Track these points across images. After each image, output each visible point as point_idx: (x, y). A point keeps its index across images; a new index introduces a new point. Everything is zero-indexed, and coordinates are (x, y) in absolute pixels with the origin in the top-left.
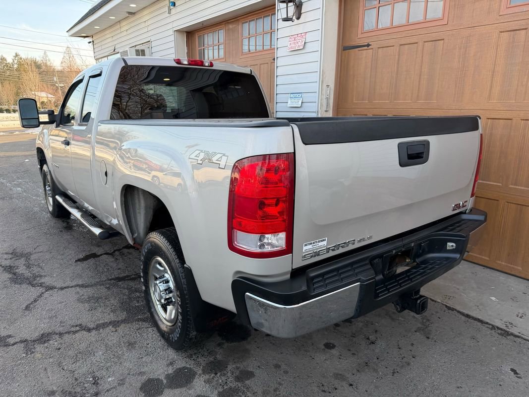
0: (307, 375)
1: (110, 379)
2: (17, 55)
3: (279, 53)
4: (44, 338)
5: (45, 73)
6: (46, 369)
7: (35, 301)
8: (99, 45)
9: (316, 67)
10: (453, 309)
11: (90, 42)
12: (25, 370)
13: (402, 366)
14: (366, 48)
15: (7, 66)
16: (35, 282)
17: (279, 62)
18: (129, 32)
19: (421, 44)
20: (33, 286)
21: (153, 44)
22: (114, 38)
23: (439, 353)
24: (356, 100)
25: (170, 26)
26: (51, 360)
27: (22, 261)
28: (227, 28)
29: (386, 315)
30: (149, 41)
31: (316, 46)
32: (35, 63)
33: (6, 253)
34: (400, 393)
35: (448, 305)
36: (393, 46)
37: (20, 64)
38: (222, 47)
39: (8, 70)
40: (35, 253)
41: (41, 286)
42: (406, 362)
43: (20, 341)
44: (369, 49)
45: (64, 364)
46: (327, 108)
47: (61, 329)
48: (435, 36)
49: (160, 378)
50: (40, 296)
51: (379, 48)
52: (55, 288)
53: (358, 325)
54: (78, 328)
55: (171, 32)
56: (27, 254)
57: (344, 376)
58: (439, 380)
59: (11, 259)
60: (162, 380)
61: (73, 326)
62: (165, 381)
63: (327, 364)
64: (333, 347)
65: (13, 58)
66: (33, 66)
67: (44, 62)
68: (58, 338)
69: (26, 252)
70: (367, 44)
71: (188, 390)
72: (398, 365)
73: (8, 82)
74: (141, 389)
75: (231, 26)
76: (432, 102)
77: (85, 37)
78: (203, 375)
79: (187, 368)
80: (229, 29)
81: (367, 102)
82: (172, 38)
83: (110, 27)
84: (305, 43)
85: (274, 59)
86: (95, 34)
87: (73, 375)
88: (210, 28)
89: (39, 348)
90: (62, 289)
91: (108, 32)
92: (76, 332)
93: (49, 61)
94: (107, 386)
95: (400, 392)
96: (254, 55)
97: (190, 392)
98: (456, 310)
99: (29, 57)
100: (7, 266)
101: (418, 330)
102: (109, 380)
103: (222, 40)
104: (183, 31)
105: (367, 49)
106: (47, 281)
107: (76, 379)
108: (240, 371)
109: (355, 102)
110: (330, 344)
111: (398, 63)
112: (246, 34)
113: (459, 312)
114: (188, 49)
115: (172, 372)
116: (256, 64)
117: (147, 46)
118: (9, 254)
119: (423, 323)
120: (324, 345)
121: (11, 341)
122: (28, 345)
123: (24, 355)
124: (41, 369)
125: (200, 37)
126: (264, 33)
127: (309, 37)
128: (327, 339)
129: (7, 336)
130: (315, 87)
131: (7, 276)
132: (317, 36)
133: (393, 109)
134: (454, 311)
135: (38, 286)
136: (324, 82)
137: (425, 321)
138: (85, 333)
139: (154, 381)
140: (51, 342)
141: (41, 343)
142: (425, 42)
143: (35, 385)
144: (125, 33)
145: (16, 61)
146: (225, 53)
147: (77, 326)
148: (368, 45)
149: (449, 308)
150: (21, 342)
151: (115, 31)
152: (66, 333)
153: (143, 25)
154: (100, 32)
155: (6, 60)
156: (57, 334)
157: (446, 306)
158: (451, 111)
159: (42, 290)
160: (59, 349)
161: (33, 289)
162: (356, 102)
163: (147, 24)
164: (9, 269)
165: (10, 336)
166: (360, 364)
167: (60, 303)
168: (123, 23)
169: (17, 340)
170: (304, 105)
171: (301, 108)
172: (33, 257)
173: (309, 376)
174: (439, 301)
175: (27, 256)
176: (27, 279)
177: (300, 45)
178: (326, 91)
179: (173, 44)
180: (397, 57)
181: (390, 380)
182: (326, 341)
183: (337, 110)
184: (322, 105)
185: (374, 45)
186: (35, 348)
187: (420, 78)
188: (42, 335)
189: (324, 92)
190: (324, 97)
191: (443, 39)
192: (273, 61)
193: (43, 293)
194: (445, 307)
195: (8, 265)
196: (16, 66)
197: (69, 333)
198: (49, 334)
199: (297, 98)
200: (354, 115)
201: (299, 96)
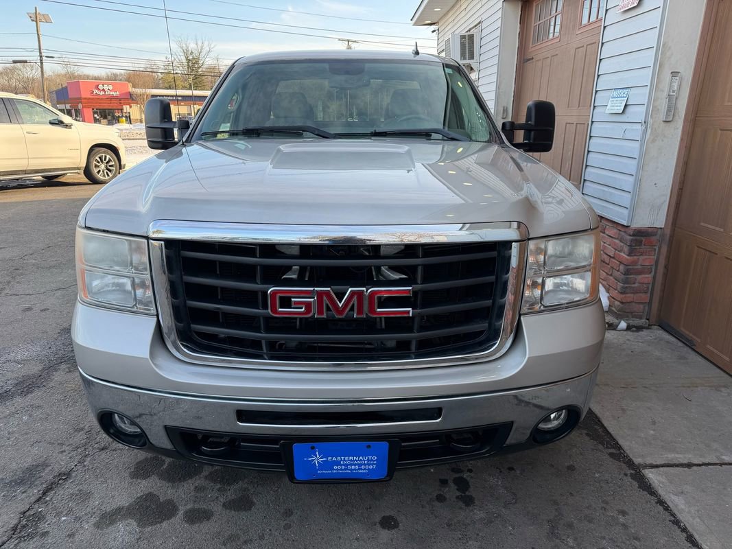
8: (443, 33)
11: (434, 32)
21: (484, 25)
24: (729, 101)
38: (559, 18)
46: (669, 115)
77: (430, 24)
82: (500, 13)
86: (440, 19)
91: (450, 14)
104: (517, 0)
109: (726, 104)
114: (522, 27)
130: (645, 77)
136: (667, 66)
146: (561, 27)
154: (444, 15)
171: (623, 116)
178: (670, 84)
179: (499, 23)
183: (695, 120)
184: (655, 110)
189: (665, 85)
190: (664, 95)
199: (621, 97)
200: (722, 130)
201: (624, 93)
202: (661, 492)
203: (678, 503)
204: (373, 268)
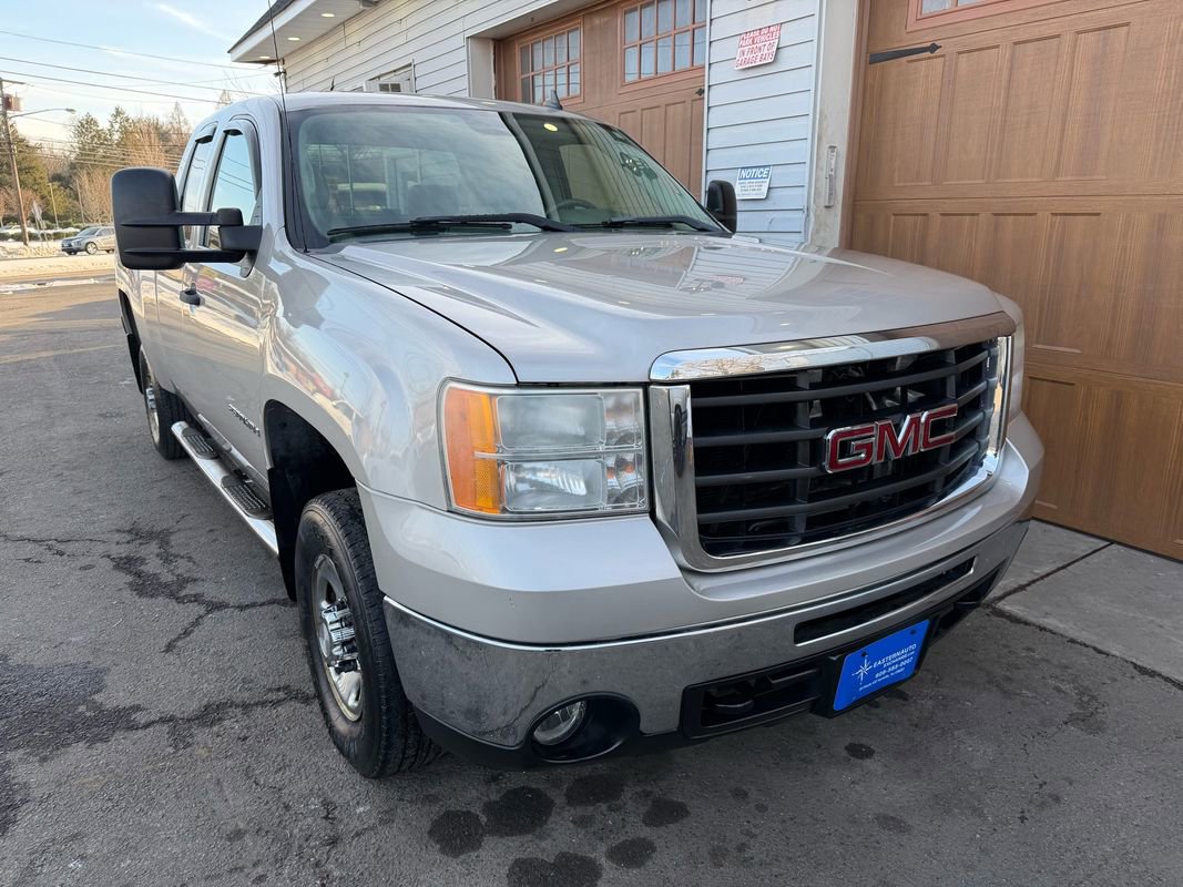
0: (811, 816)
1: (362, 809)
2: (118, 113)
3: (715, 75)
4: (210, 715)
5: (177, 150)
6: (218, 782)
7: (187, 633)
8: (300, 78)
9: (805, 104)
10: (1153, 674)
11: (277, 74)
12: (174, 783)
13: (1043, 805)
14: (928, 54)
15: (100, 136)
16: (183, 593)
17: (715, 97)
18: (364, 46)
19: (1068, 38)
20: (180, 600)
21: (419, 71)
22: (332, 62)
23: (1131, 775)
24: (899, 182)
25: (458, 27)
26: (229, 763)
27: (154, 547)
28: (587, 27)
29: (989, 682)
30: (410, 65)
31: (807, 55)
32: (157, 128)
33: (118, 531)
34: (1043, 868)
35: (1139, 663)
36: (997, 47)
37: (125, 132)
38: (575, 69)
39: (102, 144)
40: (179, 530)
41: (195, 601)
42: (1050, 796)
43: (161, 718)
44: (937, 57)
45: (257, 772)
46: (830, 199)
47: (246, 694)
48: (1105, 17)
49: (472, 811)
50: (197, 622)
51: (959, 53)
52: (227, 606)
53: (923, 705)
54: (282, 695)
55: (460, 41)
56: (162, 532)
57: (902, 821)
58: (1138, 839)
59: (128, 542)
60: (478, 816)
61: (270, 690)
62: (484, 819)
63: (856, 792)
64: (869, 753)
65: (111, 119)
66: (152, 135)
67: (176, 126)
68: (240, 716)
69: (159, 529)
70: (929, 44)
71: (537, 841)
72: (1031, 802)
73: (101, 172)
74: (431, 833)
75: (597, 21)
76: (1095, 177)
77: (266, 62)
78: (567, 808)
79: (531, 790)
80: (592, 29)
81: (927, 183)
82: (463, 54)
83: (322, 36)
84: (778, 49)
85: (701, 92)
86: (287, 56)
87: (280, 797)
88: (547, 29)
89: (201, 735)
90: (241, 608)
91: (317, 48)
92: (279, 702)
93: (186, 124)
94: (356, 825)
95: (1043, 864)
96: (652, 83)
97: (543, 844)
98: (1160, 675)
99: (145, 116)
100: (121, 559)
101: (1073, 719)
102: (358, 811)
103: (575, 54)
104: (487, 38)
105: (929, 58)
106: (210, 591)
107: (287, 807)
108: (654, 802)
109: (897, 184)
110: (862, 746)
111: (1008, 88)
112: (633, 37)
113: (1167, 679)
114: (498, 79)
115: (498, 799)
116: (655, 104)
117: (406, 76)
118: (124, 532)
119: (1081, 705)
120: (846, 748)
121: (141, 718)
122: (179, 728)
123: (171, 750)
124: (209, 780)
125: (524, 50)
126: (676, 32)
127: (788, 36)
128: (853, 735)
129: (131, 708)
130: (803, 151)
131: (123, 579)
132: (809, 29)
133: (994, 200)
134: (1157, 678)
135: (190, 601)
136: (824, 139)
137: (1085, 699)
138: (298, 705)
139: (460, 817)
140: (226, 723)
141: (204, 725)
142: (1078, 33)
143: (198, 817)
144: (355, 50)
145: (117, 126)
146: (583, 84)
147: (279, 690)
148: (933, 48)
149: (1143, 671)
150: (163, 721)
151: (334, 44)
152: (257, 704)
153: (396, 29)
154: (300, 49)
155: (96, 123)
156: (237, 706)
157: (1135, 666)
158: (1143, 198)
159: (197, 609)
160: (245, 738)
161: (178, 607)
162: (901, 184)
163: (404, 25)
164: (126, 564)
165: (137, 708)
166: (936, 796)
167: (239, 639)
168: (353, 27)
169: (152, 718)
170: (774, 193)
171: (768, 202)
172: (174, 540)
173: (816, 820)
174: (1117, 654)
175: (163, 537)
176: (167, 585)
177: (767, 53)
178: (829, 163)
179: (463, 69)
180: (1005, 73)
181: (1016, 836)
182: (849, 740)
183: (854, 205)
184: (817, 193)
185: (947, 47)
186: (192, 736)
187: (1064, 124)
188: (207, 707)
189: (824, 164)
190: (823, 174)
191: (1127, 24)
192: (698, 96)
193: (201, 617)
194: (1131, 668)
195: (123, 555)
196: (116, 136)
197: (263, 704)
198: (221, 707)
199: (757, 178)
200: (895, 215)
201: (761, 173)
202: (1031, 619)
203: (1050, 622)
204: (868, 394)
